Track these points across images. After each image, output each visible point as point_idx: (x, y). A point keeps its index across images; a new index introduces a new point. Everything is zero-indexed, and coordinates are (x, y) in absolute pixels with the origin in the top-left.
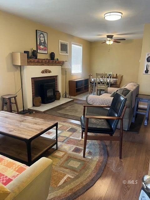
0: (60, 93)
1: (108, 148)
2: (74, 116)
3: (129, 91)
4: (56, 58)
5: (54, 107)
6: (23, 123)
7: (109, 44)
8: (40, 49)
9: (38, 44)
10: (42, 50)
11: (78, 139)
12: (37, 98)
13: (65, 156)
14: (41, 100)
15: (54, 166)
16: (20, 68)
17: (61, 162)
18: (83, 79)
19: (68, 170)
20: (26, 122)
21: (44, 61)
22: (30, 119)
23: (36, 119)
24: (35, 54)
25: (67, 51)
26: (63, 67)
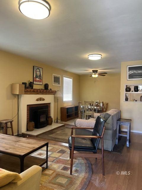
0: (52, 118)
1: (93, 166)
2: (64, 139)
3: (110, 115)
4: (49, 88)
5: (46, 131)
6: (18, 143)
7: (94, 77)
8: (36, 81)
9: (34, 77)
10: (38, 82)
11: (67, 159)
12: (31, 123)
13: (54, 174)
14: (34, 124)
15: (44, 182)
16: (18, 96)
17: (50, 179)
18: (73, 106)
19: (56, 185)
20: (20, 142)
21: (39, 91)
22: (24, 140)
23: (29, 140)
24: (31, 85)
25: (59, 82)
26: (56, 96)
